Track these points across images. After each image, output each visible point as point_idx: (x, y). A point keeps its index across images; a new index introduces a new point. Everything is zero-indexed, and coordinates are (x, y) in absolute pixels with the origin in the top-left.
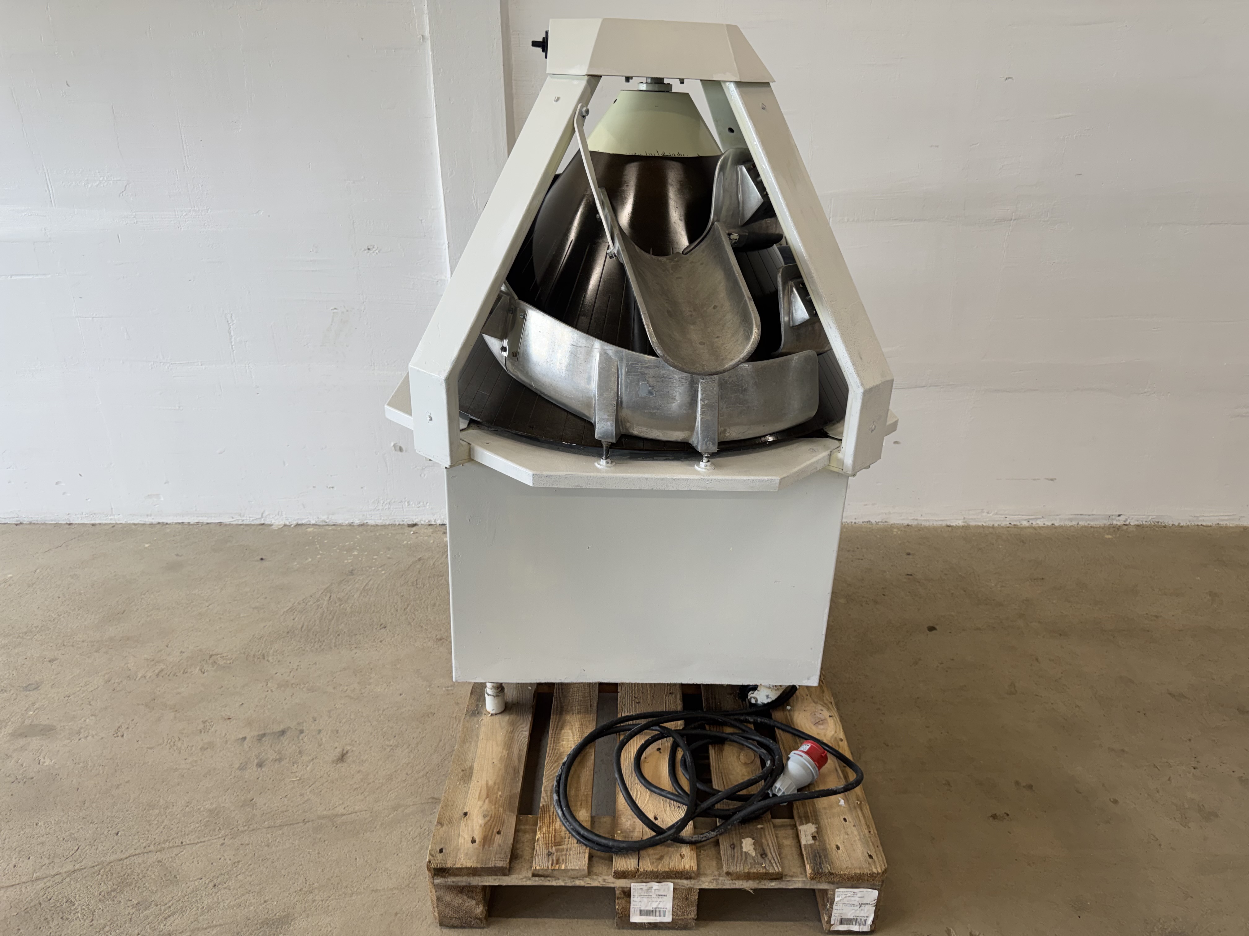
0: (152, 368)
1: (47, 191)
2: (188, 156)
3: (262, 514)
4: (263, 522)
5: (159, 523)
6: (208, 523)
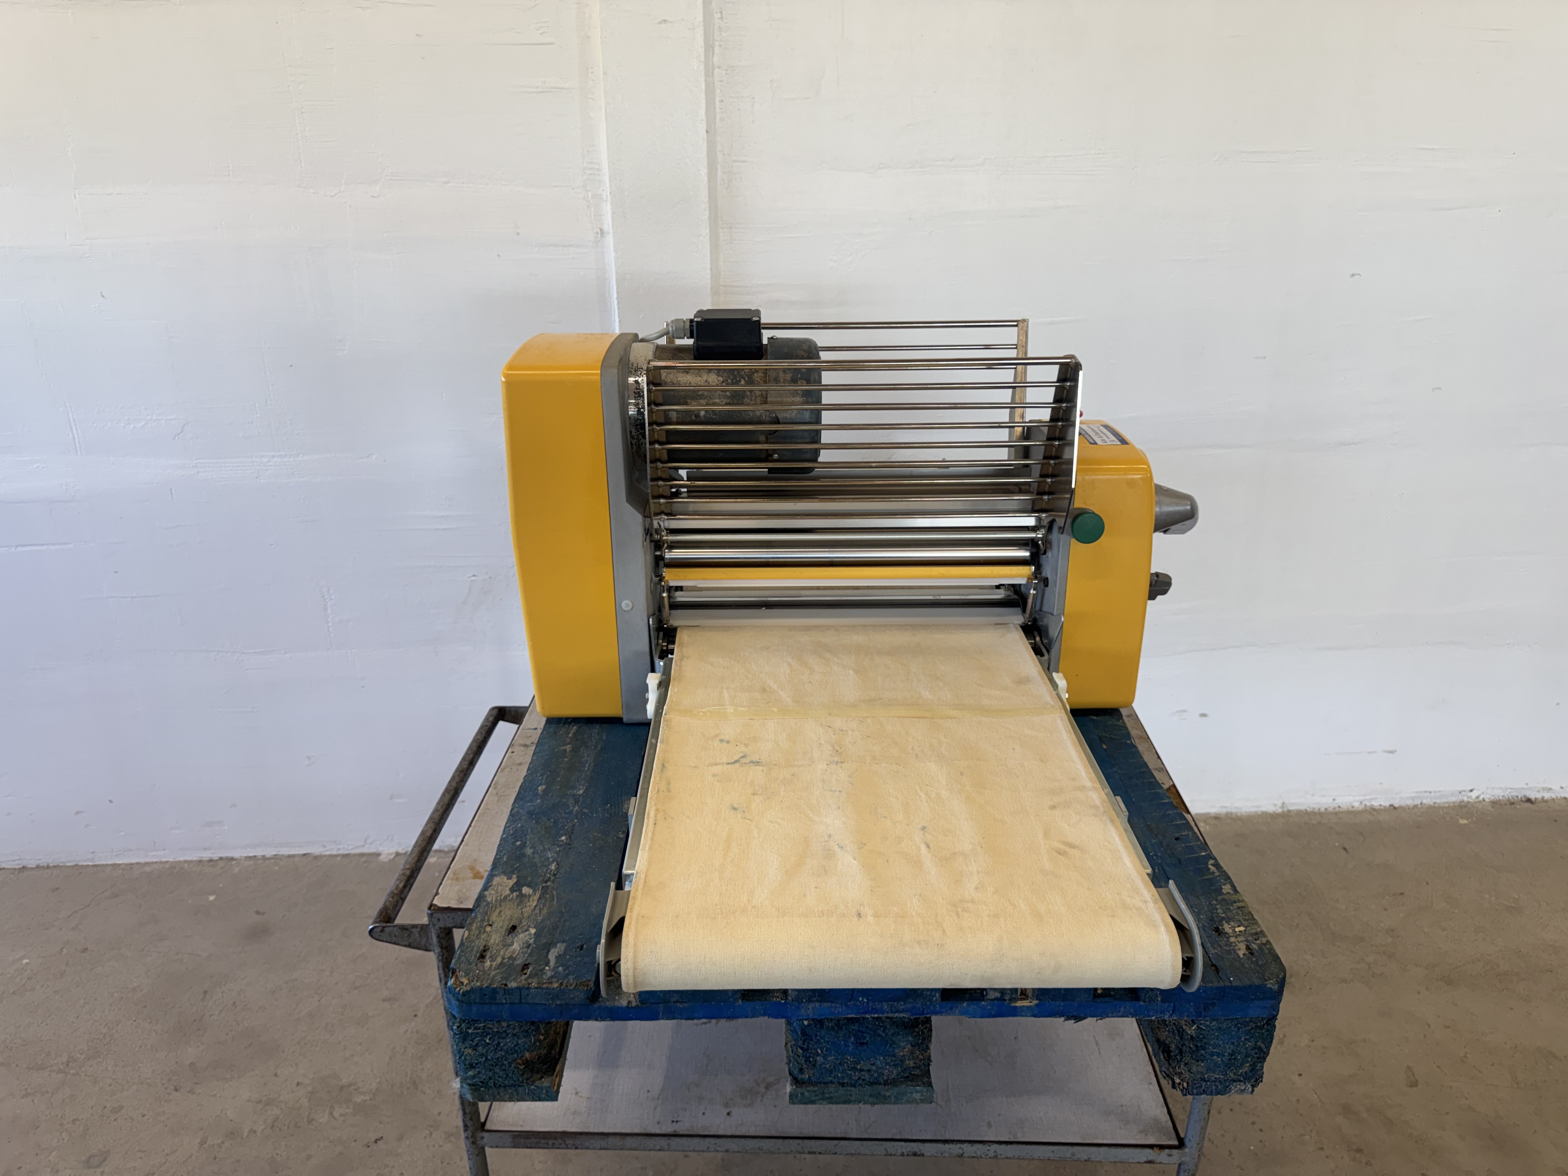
0: (215, 660)
1: (70, 436)
2: (272, 385)
3: (366, 840)
4: (365, 850)
5: (221, 859)
6: (290, 856)
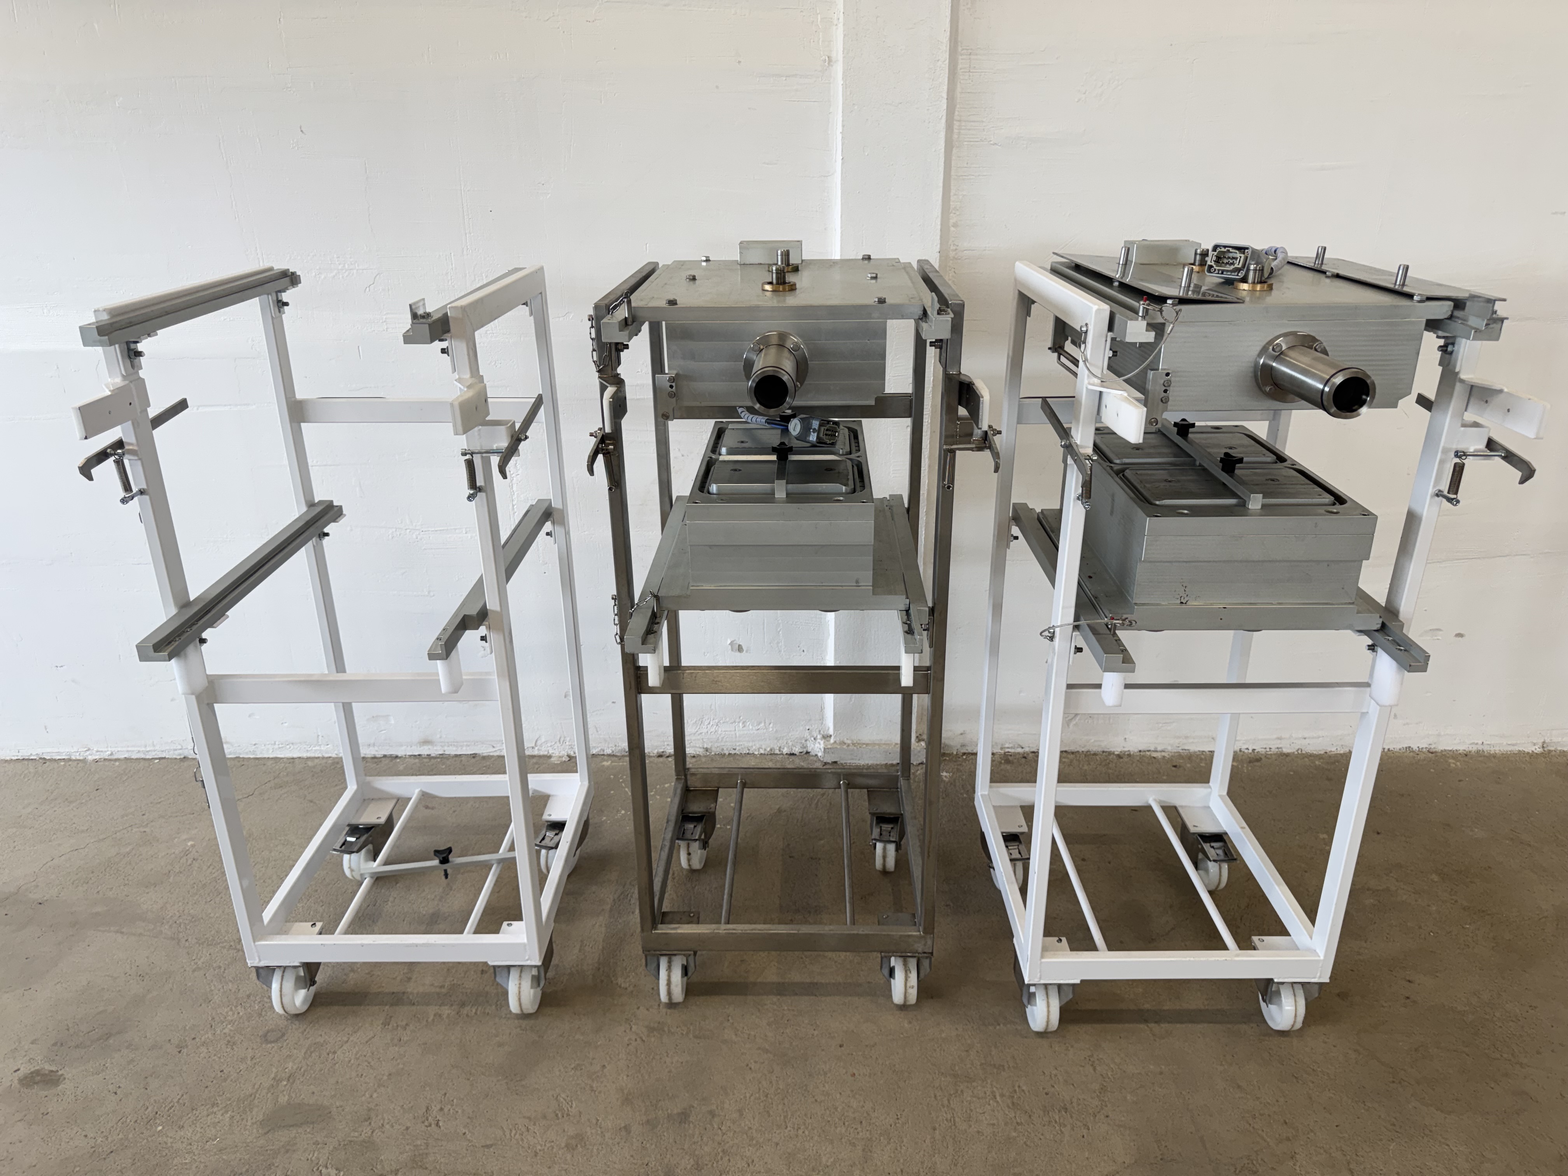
0: (393, 537)
2: (470, 233)
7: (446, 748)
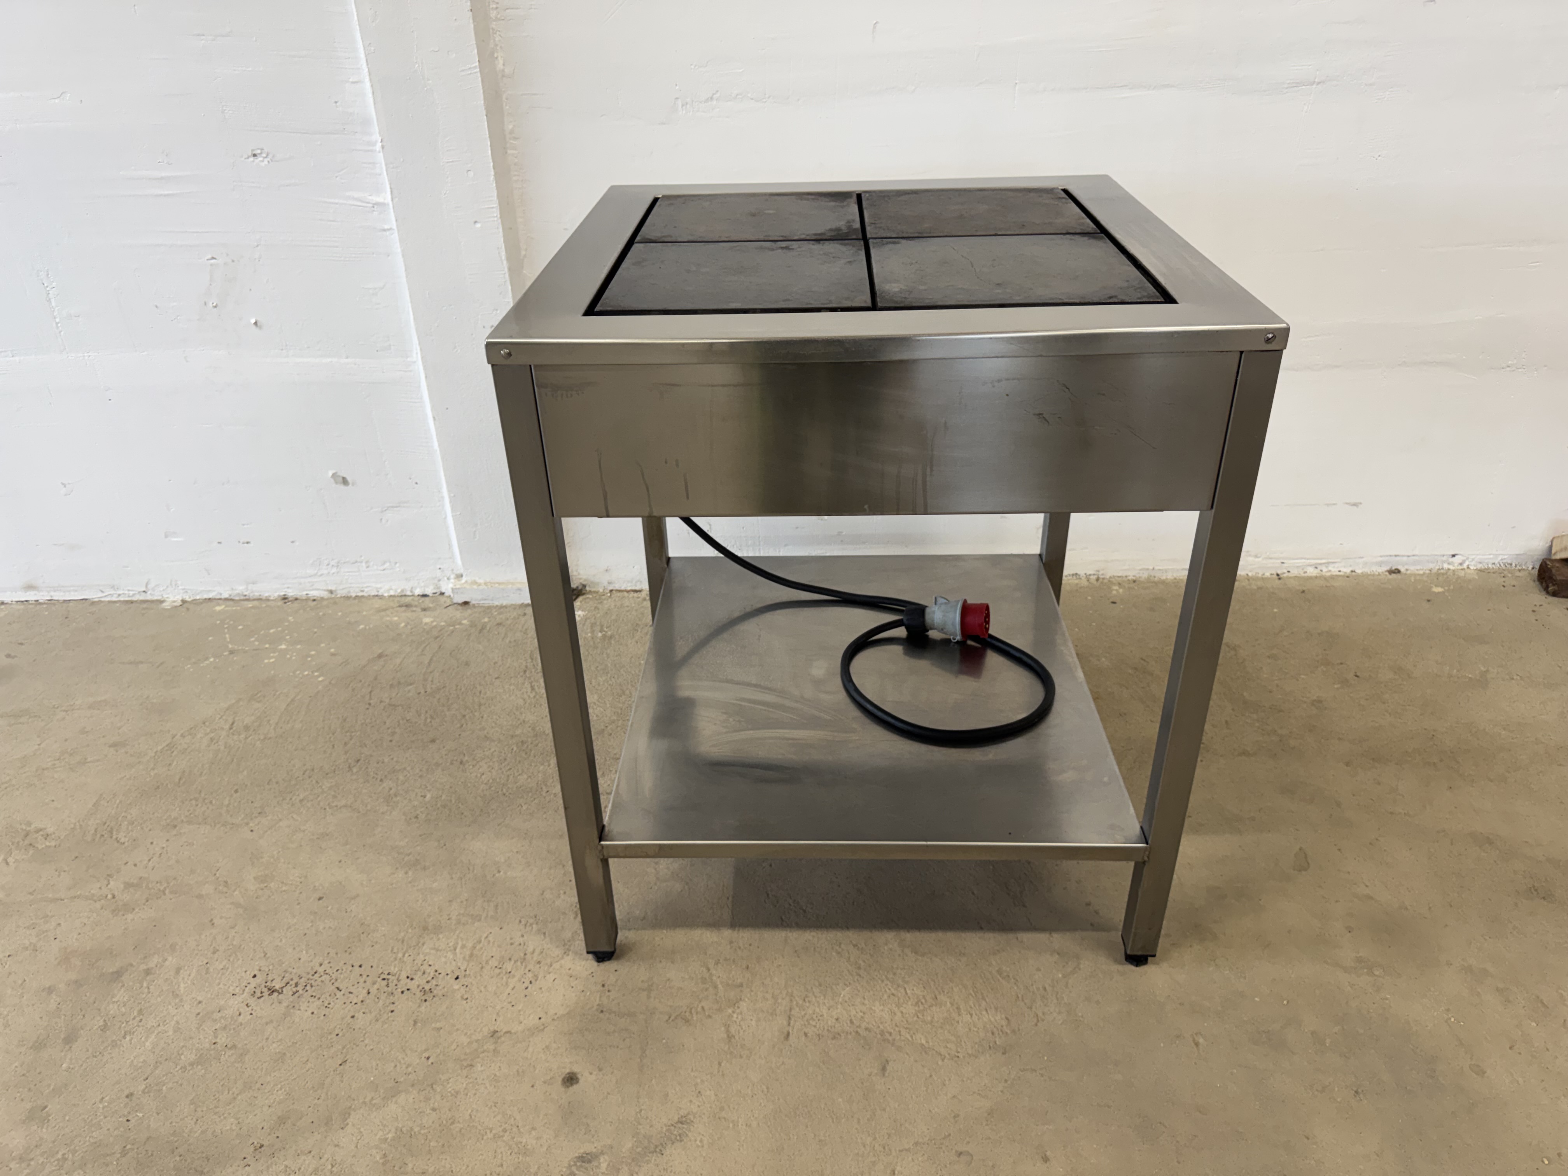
7: (52, 593)
